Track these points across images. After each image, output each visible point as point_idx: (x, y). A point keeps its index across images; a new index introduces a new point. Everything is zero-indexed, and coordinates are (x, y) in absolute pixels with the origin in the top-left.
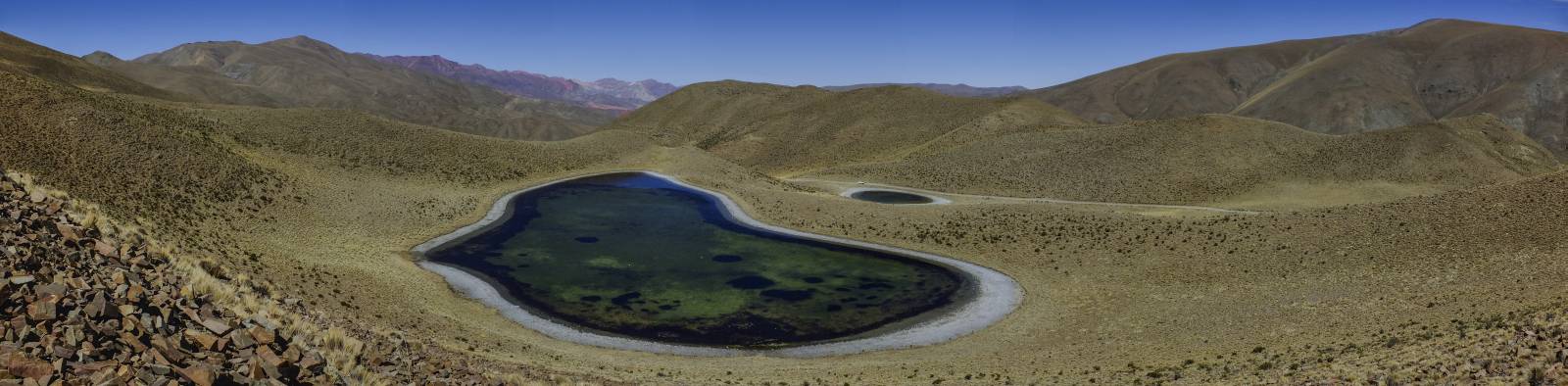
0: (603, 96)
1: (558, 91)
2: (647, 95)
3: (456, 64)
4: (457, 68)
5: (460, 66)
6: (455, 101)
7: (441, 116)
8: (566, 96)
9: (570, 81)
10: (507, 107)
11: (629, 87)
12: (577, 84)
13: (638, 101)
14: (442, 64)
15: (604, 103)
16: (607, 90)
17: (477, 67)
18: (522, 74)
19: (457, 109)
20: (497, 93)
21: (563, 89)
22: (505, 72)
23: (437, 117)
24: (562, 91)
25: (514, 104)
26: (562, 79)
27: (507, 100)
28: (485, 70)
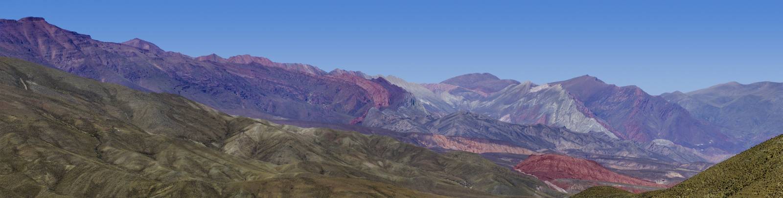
0: (470, 119)
1: (349, 107)
2: (577, 117)
3: (85, 39)
4: (88, 50)
5: (97, 44)
6: (96, 134)
7: (60, 175)
8: (372, 120)
9: (381, 80)
10: (231, 148)
11: (530, 96)
12: (400, 91)
13: (558, 131)
14: (49, 40)
15: (474, 138)
16: (474, 104)
17: (141, 46)
18: (256, 66)
19: (100, 155)
20: (204, 112)
21: (362, 101)
22: (212, 60)
23: (49, 178)
24: (359, 105)
25: (250, 140)
26: (359, 75)
27: (230, 130)
28: (160, 55)
